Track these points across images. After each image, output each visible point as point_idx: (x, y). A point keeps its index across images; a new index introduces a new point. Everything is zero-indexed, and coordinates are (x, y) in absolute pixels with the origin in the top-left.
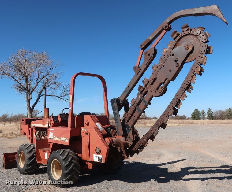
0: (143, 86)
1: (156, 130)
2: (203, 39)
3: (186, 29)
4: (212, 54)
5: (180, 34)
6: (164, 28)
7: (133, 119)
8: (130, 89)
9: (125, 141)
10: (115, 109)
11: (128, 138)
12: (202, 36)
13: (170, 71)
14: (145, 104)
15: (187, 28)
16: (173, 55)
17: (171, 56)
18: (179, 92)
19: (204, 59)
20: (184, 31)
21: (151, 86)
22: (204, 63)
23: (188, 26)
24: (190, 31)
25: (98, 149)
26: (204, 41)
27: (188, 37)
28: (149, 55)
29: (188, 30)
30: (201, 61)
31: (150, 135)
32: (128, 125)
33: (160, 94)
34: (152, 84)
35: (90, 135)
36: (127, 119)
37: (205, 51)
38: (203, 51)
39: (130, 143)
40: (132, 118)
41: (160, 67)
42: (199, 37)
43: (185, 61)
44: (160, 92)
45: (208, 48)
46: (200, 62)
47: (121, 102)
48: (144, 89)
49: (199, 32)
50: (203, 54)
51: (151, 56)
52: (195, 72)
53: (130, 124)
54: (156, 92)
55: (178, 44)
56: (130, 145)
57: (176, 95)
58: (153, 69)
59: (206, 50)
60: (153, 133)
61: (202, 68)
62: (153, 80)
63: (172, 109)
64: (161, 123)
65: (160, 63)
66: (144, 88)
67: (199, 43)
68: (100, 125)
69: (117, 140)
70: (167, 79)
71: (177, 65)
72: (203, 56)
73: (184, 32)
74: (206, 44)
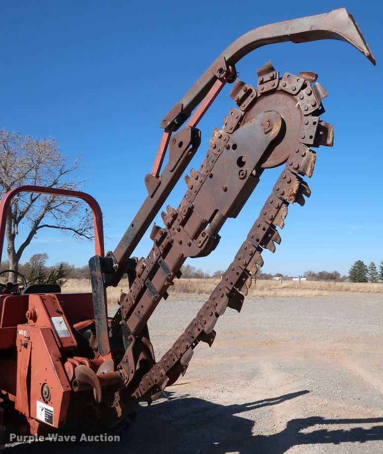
0: (163, 226)
1: (187, 348)
2: (309, 105)
3: (267, 77)
4: (332, 145)
5: (254, 90)
6: (217, 75)
7: (139, 312)
8: (135, 233)
9: (116, 369)
10: (97, 284)
11: (124, 362)
12: (305, 95)
13: (226, 190)
14: (166, 276)
15: (271, 74)
16: (235, 147)
17: (228, 148)
18: (244, 248)
19: (308, 160)
20: (262, 83)
21: (181, 227)
22: (308, 172)
23: (271, 69)
24: (276, 81)
25: (45, 389)
26: (312, 110)
27: (273, 97)
28: (181, 144)
29: (273, 78)
30: (302, 165)
31: (174, 360)
32: (127, 326)
33: (199, 250)
34: (183, 223)
35: (31, 348)
36: (126, 310)
37: (311, 137)
38: (307, 137)
39: (126, 375)
40: (135, 311)
41: (203, 179)
42: (298, 98)
43: (263, 165)
44: (200, 245)
45: (320, 128)
46: (298, 168)
47: (114, 265)
48: (164, 235)
49: (300, 85)
50: (309, 146)
51: (184, 147)
52: (285, 197)
53: (132, 324)
54: (190, 245)
55: (248, 117)
56: (127, 382)
57: (238, 258)
58: (187, 182)
59: (314, 135)
60: (181, 355)
61: (306, 184)
62: (185, 213)
63: (225, 294)
64: (199, 330)
65: (204, 168)
66: (166, 233)
67: (299, 116)
68: (63, 323)
69: (84, 372)
70: (216, 211)
71: (241, 173)
72: (307, 152)
73: (262, 86)
74: (316, 119)
